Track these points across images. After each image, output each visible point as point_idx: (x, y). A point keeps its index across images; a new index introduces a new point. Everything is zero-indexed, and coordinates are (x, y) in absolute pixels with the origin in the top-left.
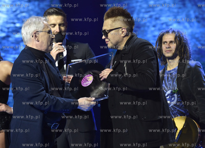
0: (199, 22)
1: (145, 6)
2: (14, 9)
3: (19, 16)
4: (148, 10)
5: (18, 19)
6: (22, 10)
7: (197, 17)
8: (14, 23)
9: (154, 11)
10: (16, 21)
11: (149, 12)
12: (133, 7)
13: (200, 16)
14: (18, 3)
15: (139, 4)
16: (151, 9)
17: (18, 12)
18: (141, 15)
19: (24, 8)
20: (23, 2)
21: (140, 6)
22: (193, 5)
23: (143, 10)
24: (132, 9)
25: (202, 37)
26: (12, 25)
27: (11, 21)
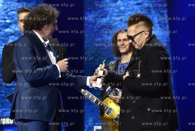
0: (161, 27)
1: (117, 10)
2: (5, 8)
3: (9, 14)
4: (119, 14)
5: (8, 16)
6: (12, 9)
7: (159, 23)
8: (5, 20)
9: (124, 15)
10: (6, 18)
11: (120, 16)
12: (107, 11)
13: (163, 22)
14: (9, 3)
15: (111, 9)
16: (121, 14)
17: (9, 10)
18: (113, 18)
19: (14, 7)
20: (13, 2)
21: (113, 10)
22: (156, 12)
23: (115, 14)
24: (106, 13)
25: (163, 39)
26: (3, 21)
27: (3, 18)
